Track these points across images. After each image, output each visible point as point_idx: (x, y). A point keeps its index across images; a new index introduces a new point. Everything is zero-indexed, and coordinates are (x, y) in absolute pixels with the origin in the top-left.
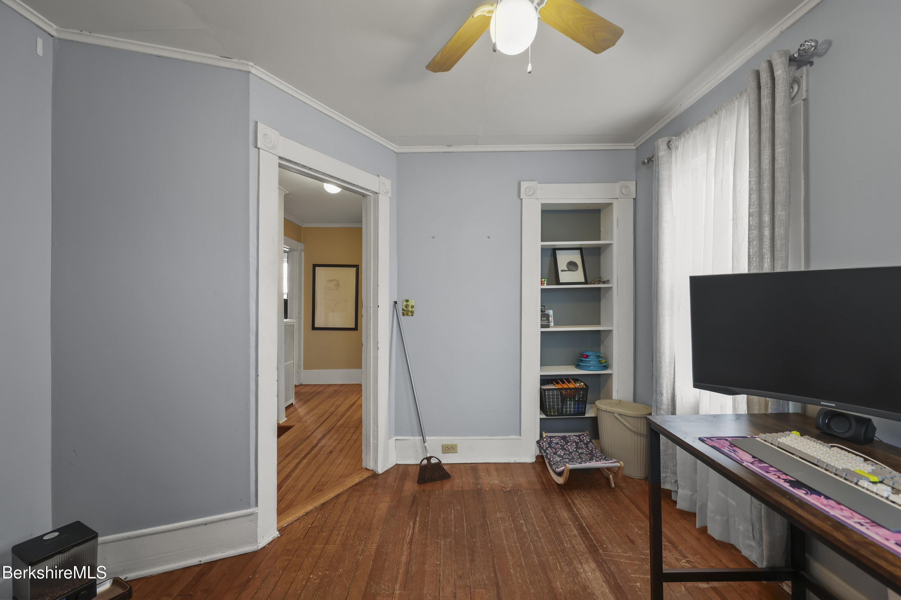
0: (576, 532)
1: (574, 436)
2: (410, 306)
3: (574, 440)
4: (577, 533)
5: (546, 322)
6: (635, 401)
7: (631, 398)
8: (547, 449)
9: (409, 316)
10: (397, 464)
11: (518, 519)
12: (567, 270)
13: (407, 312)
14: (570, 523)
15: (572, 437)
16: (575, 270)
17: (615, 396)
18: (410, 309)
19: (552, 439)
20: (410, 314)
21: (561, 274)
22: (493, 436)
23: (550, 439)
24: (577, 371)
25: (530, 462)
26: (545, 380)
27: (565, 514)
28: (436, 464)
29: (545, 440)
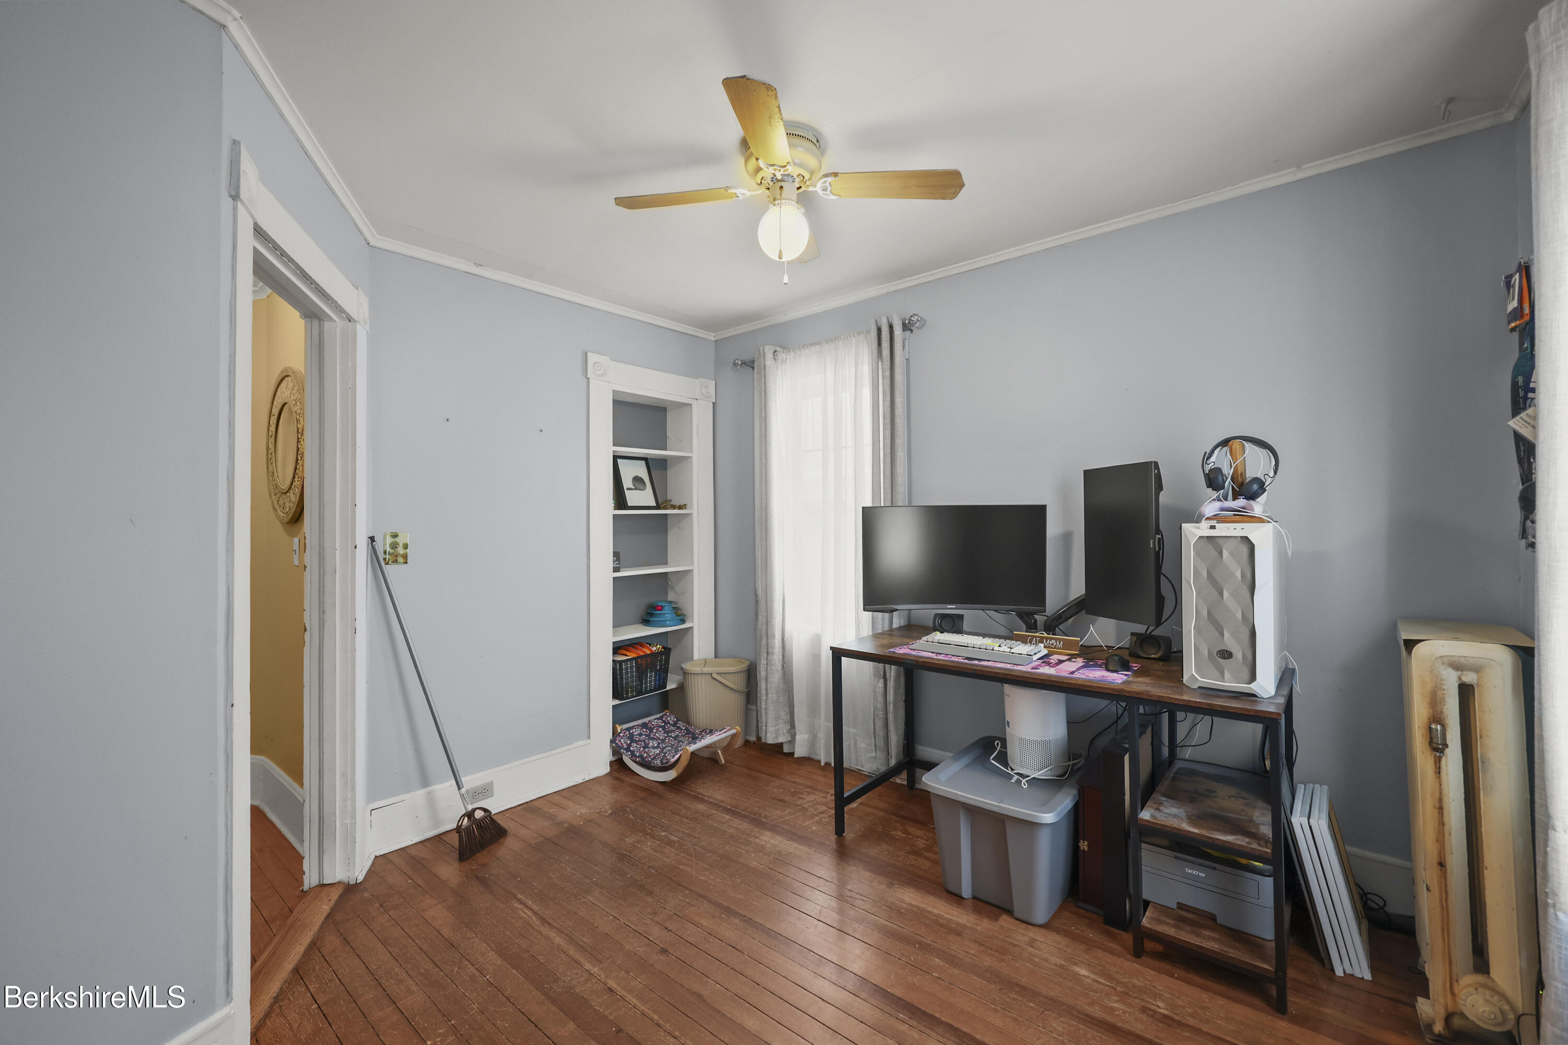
0: (727, 817)
1: (655, 719)
2: (401, 544)
3: (657, 724)
4: (729, 817)
5: (617, 564)
6: (716, 657)
7: (713, 656)
8: (629, 746)
9: (400, 563)
10: (377, 855)
11: (656, 834)
12: (633, 487)
13: (398, 556)
14: (714, 812)
15: (654, 722)
16: (642, 488)
17: (696, 657)
18: (401, 551)
19: (631, 732)
20: (401, 560)
21: (628, 494)
22: (550, 750)
23: (629, 732)
24: (650, 630)
25: (604, 774)
26: (618, 648)
27: (701, 807)
28: (484, 818)
29: (621, 735)
